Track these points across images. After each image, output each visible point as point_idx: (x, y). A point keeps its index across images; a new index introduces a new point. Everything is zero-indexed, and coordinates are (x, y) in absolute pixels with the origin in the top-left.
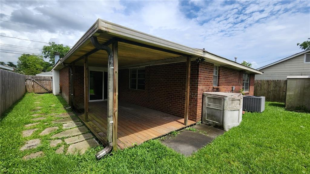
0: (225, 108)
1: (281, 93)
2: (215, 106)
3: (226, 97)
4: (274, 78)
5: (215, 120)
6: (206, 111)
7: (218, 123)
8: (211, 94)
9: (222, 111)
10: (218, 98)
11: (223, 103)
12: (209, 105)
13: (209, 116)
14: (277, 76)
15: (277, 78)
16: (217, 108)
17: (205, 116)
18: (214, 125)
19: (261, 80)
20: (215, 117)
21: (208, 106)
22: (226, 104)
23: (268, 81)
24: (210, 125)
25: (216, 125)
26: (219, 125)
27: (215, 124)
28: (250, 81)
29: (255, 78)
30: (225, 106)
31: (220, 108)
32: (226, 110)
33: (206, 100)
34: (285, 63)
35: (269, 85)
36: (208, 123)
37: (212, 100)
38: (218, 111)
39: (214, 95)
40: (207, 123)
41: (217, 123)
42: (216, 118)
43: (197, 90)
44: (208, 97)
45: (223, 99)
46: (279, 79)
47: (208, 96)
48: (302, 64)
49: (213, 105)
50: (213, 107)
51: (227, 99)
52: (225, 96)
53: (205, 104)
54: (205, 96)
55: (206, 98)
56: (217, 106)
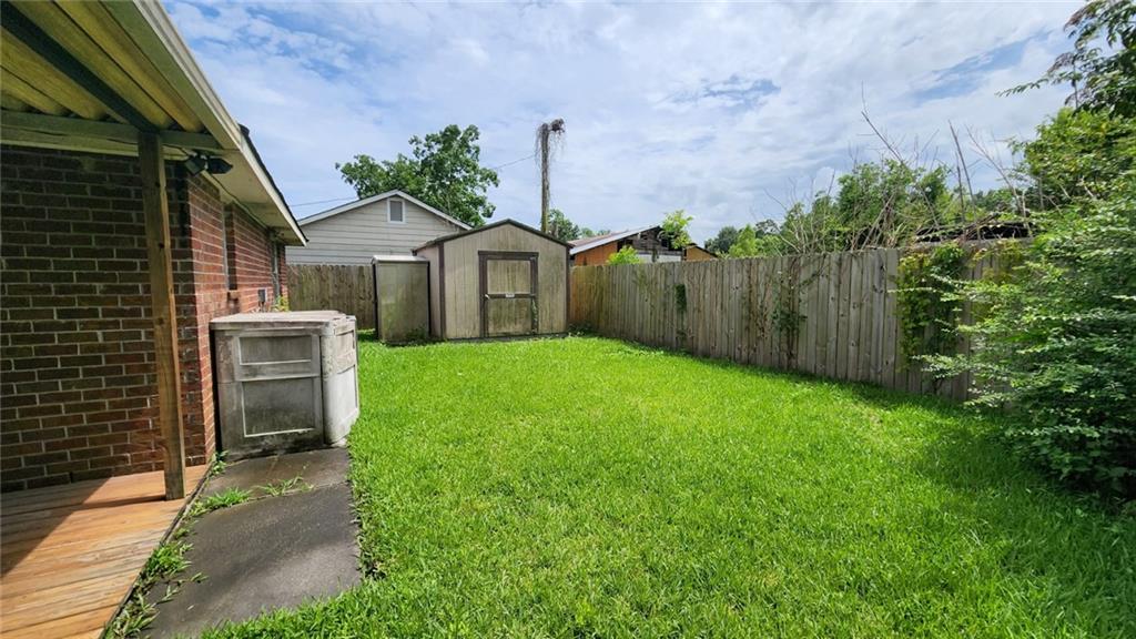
0: (327, 367)
1: (355, 301)
2: (286, 369)
3: (327, 324)
4: (331, 260)
5: (289, 422)
6: (236, 401)
7: (306, 430)
8: (256, 324)
9: (318, 381)
10: (294, 334)
11: (316, 349)
12: (254, 371)
13: (256, 416)
14: (335, 253)
15: (335, 260)
16: (294, 373)
17: (237, 421)
18: (287, 447)
19: (298, 266)
20: (287, 411)
21: (247, 375)
22: (328, 351)
23: (318, 269)
24: (266, 453)
25: (296, 442)
26: (311, 436)
27: (290, 440)
28: (279, 269)
29: (287, 257)
30: (326, 360)
31: (308, 372)
32: (331, 374)
33: (236, 352)
34: (350, 216)
35: (322, 280)
36: (258, 447)
37: (265, 346)
38: (300, 385)
39: (271, 324)
40: (254, 448)
41: (300, 431)
42: (292, 414)
43: (194, 311)
44: (241, 339)
45: (315, 336)
46: (346, 262)
47: (242, 335)
48: (383, 224)
49: (274, 366)
50: (274, 373)
51: (330, 331)
52: (320, 323)
53: (230, 369)
54: (227, 334)
55: (231, 343)
56: (292, 369)
